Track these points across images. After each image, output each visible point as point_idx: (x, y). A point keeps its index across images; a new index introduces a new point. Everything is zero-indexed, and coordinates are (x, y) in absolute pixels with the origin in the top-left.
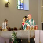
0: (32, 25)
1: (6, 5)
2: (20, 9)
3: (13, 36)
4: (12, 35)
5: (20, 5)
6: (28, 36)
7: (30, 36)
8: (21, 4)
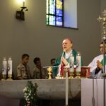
0: (75, 66)
1: (19, 15)
2: (56, 26)
3: (27, 92)
4: (25, 89)
5: (55, 15)
6: (64, 93)
7: (70, 92)
8: (58, 12)
